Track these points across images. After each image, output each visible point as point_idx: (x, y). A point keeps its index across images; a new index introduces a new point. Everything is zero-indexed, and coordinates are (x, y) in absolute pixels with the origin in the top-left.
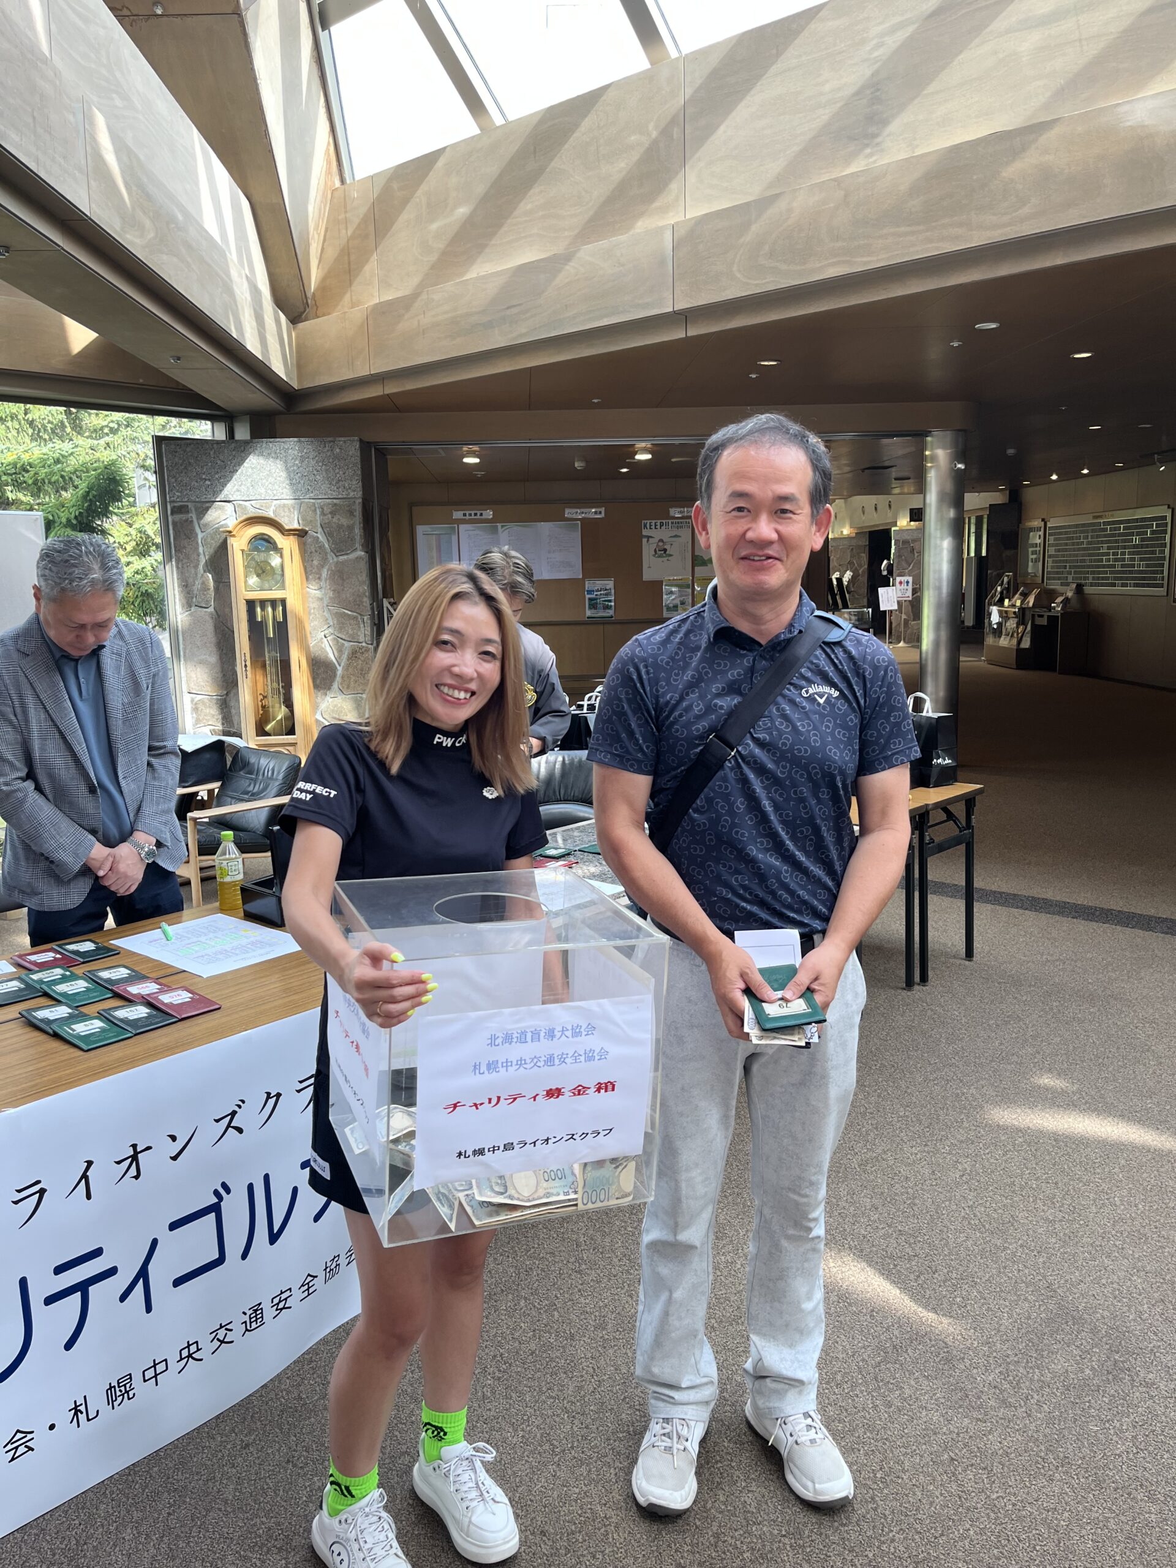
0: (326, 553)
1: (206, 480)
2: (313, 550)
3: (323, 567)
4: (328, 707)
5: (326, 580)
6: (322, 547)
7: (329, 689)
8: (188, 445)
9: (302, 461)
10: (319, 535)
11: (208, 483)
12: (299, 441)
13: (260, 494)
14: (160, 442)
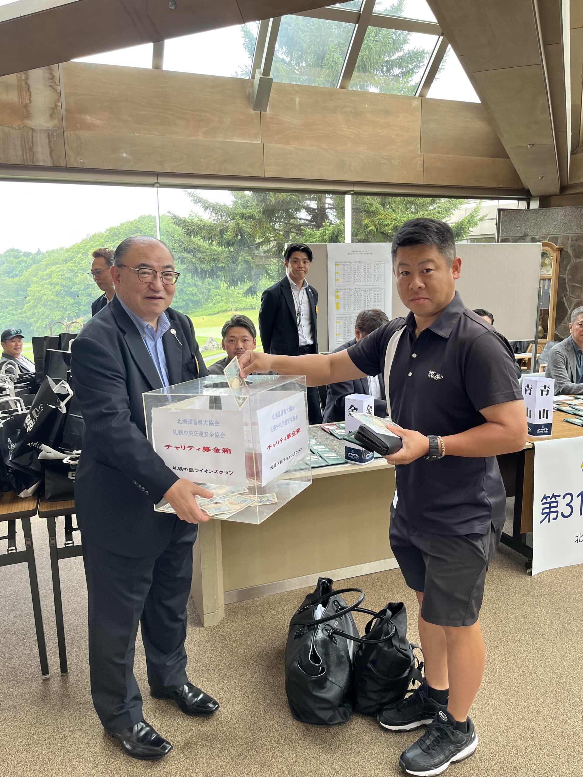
0: (571, 258)
2: (565, 257)
3: (568, 264)
4: (561, 328)
5: (568, 271)
6: (569, 255)
7: (563, 320)
8: (512, 212)
9: (565, 217)
10: (568, 250)
11: (519, 228)
12: (565, 208)
13: (543, 232)
14: (500, 210)
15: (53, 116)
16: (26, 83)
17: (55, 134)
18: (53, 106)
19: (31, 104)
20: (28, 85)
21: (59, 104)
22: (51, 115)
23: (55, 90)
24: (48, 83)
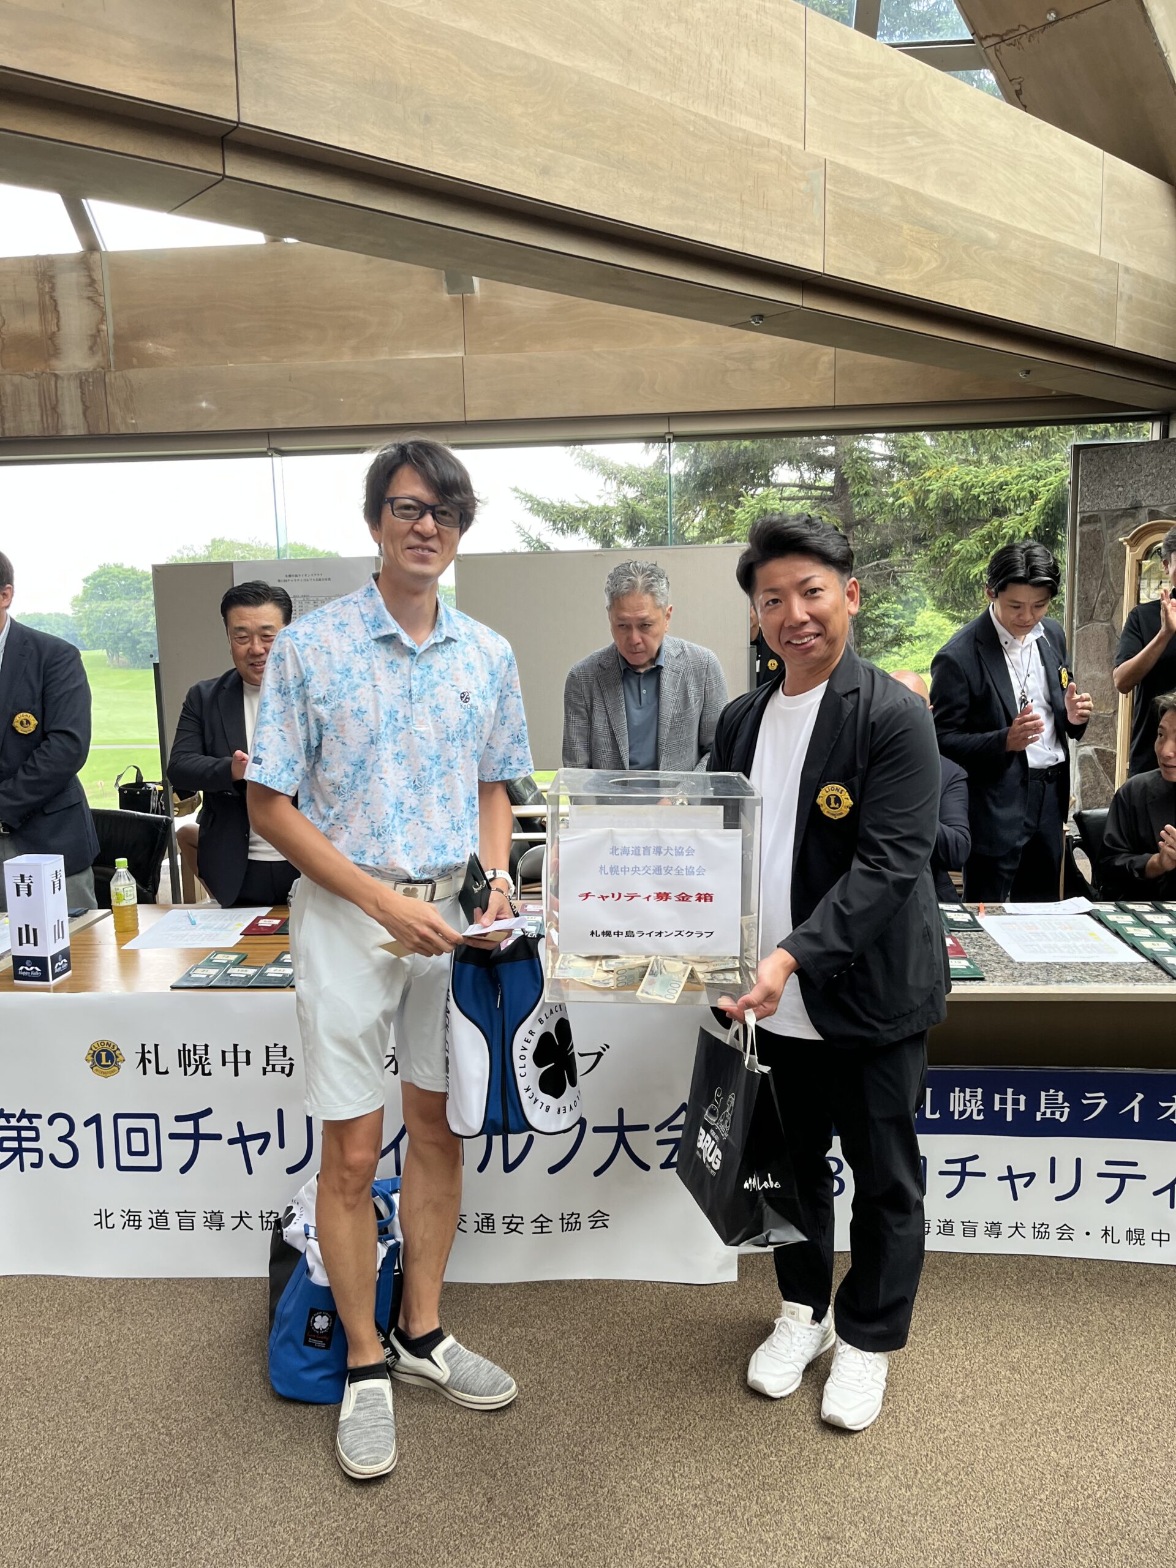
1: (1119, 486)
8: (1103, 451)
11: (1121, 489)
14: (1077, 449)
15: (95, 348)
16: (52, 297)
17: (91, 380)
18: (94, 331)
19: (61, 332)
20: (55, 300)
21: (104, 327)
22: (91, 348)
23: (96, 304)
24: (86, 294)
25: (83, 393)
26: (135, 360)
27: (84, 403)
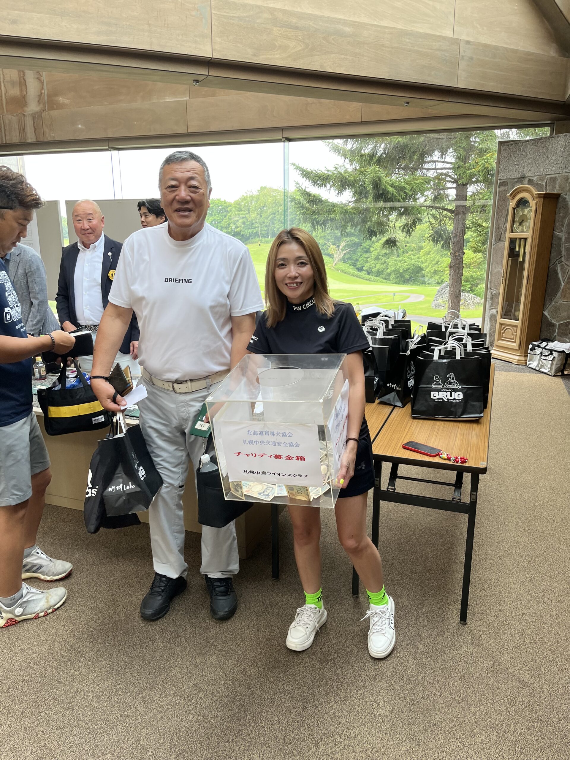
0: (568, 208)
1: (516, 165)
2: (562, 207)
6: (567, 204)
8: (511, 145)
10: (567, 197)
13: (540, 171)
14: (501, 143)
15: (40, 101)
16: (24, 79)
17: (37, 116)
18: (40, 94)
19: (27, 95)
20: (25, 80)
21: (43, 91)
22: (39, 101)
23: (40, 80)
24: (36, 76)
25: (34, 123)
26: (55, 106)
27: (34, 127)
